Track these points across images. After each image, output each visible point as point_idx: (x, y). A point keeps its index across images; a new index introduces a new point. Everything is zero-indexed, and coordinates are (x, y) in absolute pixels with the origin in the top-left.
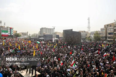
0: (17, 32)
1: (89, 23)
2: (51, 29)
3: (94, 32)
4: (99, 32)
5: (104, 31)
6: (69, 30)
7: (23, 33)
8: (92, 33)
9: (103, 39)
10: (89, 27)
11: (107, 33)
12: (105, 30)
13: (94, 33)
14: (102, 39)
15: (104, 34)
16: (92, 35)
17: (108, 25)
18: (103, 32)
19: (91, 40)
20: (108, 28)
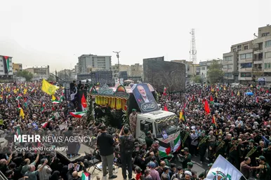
0: (21, 66)
1: (193, 40)
2: (104, 57)
3: (208, 62)
4: (219, 63)
5: (232, 61)
6: (156, 59)
7: (36, 70)
8: (203, 65)
9: (230, 78)
10: (193, 52)
11: (238, 64)
12: (232, 58)
13: (209, 64)
14: (226, 78)
15: (232, 67)
16: (204, 69)
17: (239, 46)
18: (230, 62)
19: (201, 81)
20: (240, 53)
